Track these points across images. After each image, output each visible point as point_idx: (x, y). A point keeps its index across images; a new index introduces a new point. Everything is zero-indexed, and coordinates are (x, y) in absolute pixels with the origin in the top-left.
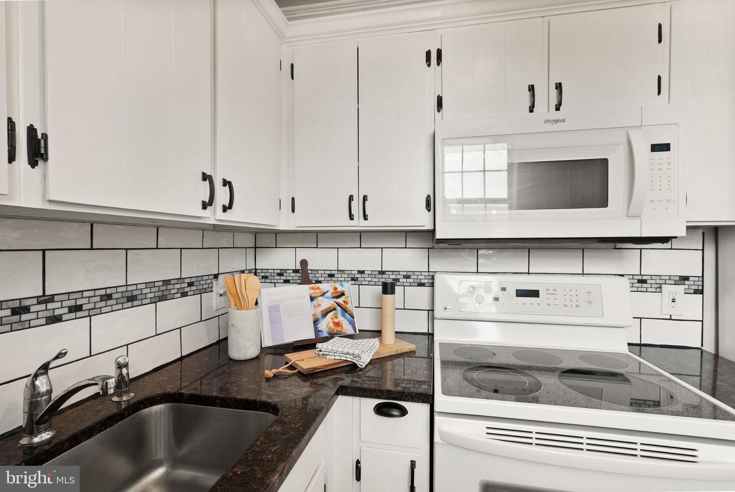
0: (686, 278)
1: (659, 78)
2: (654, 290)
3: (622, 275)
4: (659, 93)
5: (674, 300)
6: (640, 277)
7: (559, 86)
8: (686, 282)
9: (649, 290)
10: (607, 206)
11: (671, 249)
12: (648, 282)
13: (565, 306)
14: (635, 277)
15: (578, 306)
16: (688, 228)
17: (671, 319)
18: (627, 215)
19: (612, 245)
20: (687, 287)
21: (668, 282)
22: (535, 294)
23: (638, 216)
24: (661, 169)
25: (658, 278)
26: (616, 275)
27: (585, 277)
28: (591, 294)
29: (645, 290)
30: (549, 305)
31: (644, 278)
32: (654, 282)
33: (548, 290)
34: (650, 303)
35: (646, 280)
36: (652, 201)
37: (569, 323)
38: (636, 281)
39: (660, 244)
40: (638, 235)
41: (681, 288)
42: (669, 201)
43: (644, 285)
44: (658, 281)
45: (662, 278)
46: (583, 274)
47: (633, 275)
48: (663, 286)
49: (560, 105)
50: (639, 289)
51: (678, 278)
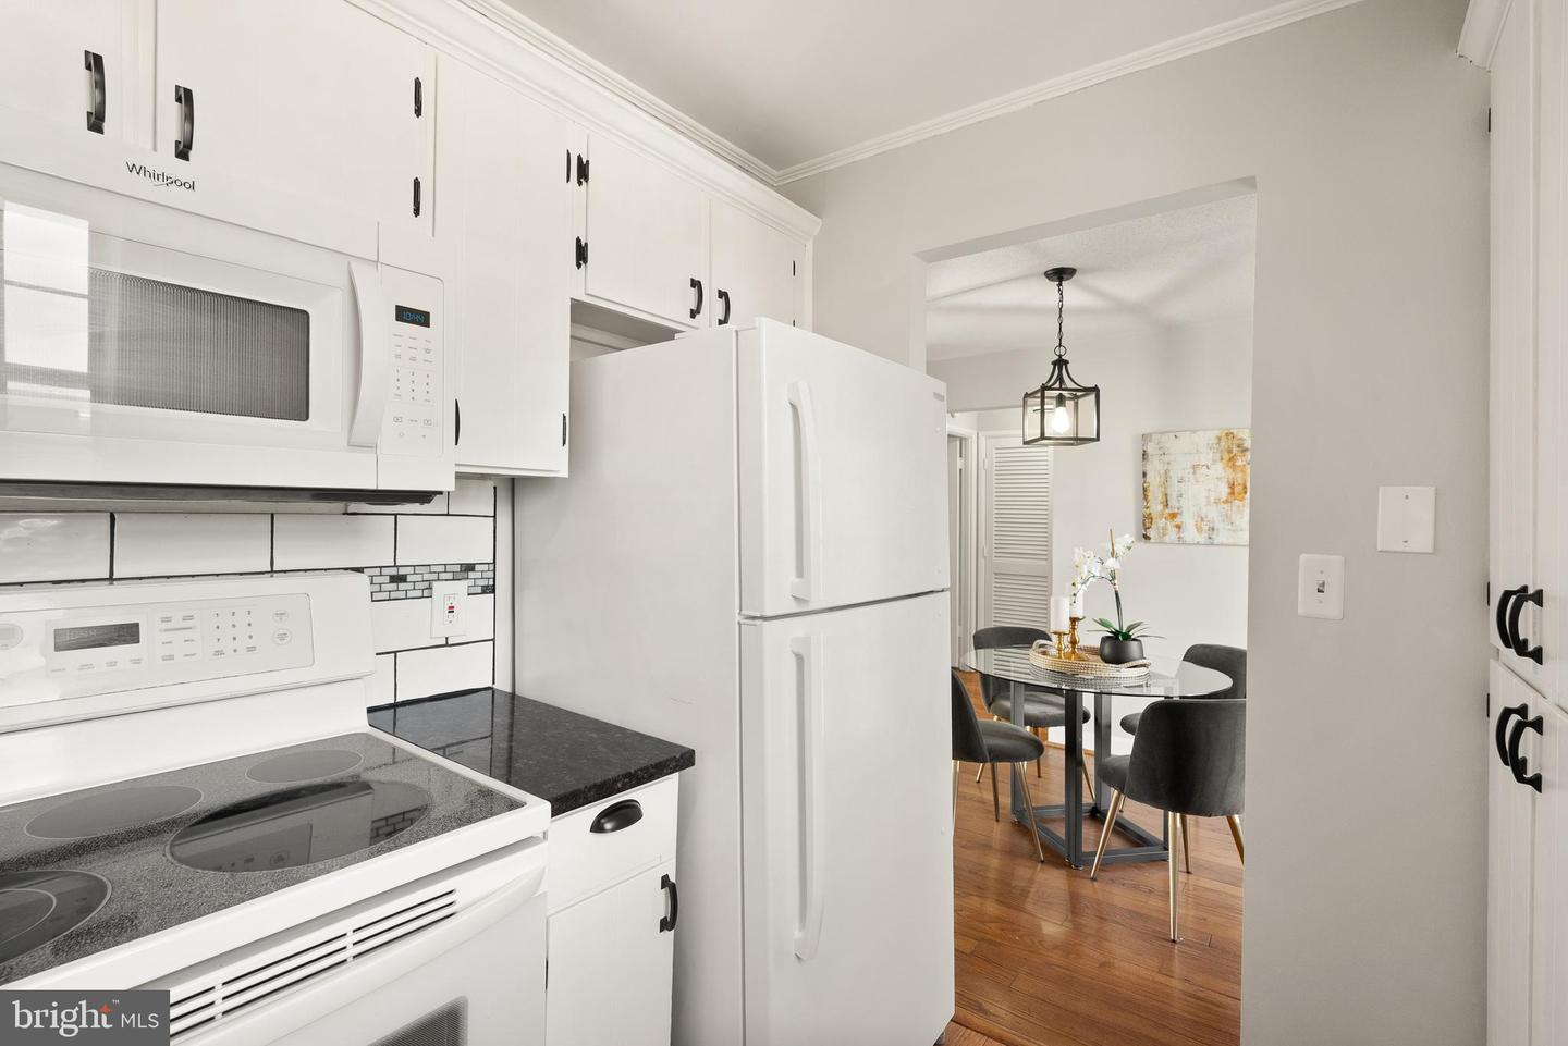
0: (470, 568)
1: (417, 184)
2: (419, 593)
3: (359, 570)
4: (417, 212)
5: (451, 609)
6: (393, 571)
7: (185, 97)
8: (471, 575)
9: (410, 594)
10: (307, 418)
11: (448, 515)
12: (409, 578)
13: (219, 653)
14: (385, 571)
15: (251, 649)
16: (460, 476)
17: (447, 645)
18: (349, 442)
19: (339, 506)
20: (471, 582)
21: (442, 576)
22: (127, 634)
23: (370, 447)
24: (413, 359)
25: (427, 569)
26: (346, 569)
27: (278, 580)
28: (284, 617)
29: (403, 595)
30: (171, 657)
31: (402, 571)
32: (419, 578)
33: (166, 620)
34: (411, 619)
35: (406, 575)
36: (397, 419)
37: (228, 695)
38: (387, 579)
39: (418, 504)
40: (371, 486)
41: (462, 586)
42: (427, 422)
43: (402, 586)
44: (426, 577)
45: (434, 569)
46: (272, 571)
47: (381, 567)
48: (435, 584)
49: (188, 146)
50: (393, 595)
51: (457, 568)
